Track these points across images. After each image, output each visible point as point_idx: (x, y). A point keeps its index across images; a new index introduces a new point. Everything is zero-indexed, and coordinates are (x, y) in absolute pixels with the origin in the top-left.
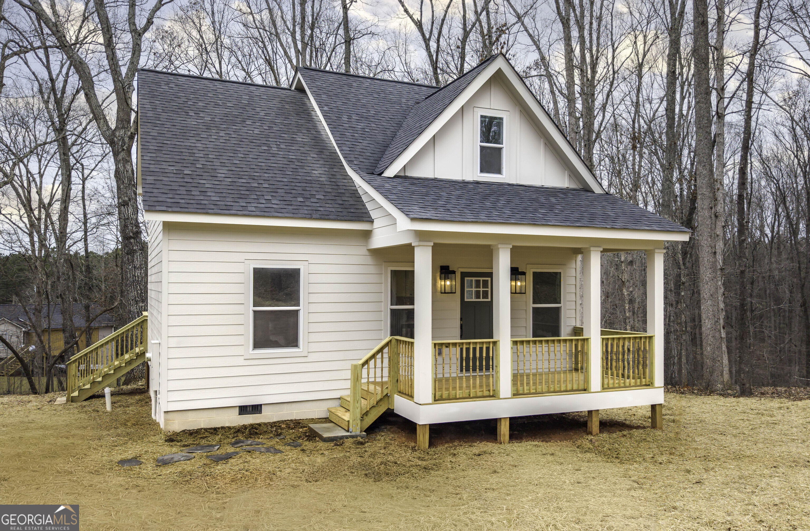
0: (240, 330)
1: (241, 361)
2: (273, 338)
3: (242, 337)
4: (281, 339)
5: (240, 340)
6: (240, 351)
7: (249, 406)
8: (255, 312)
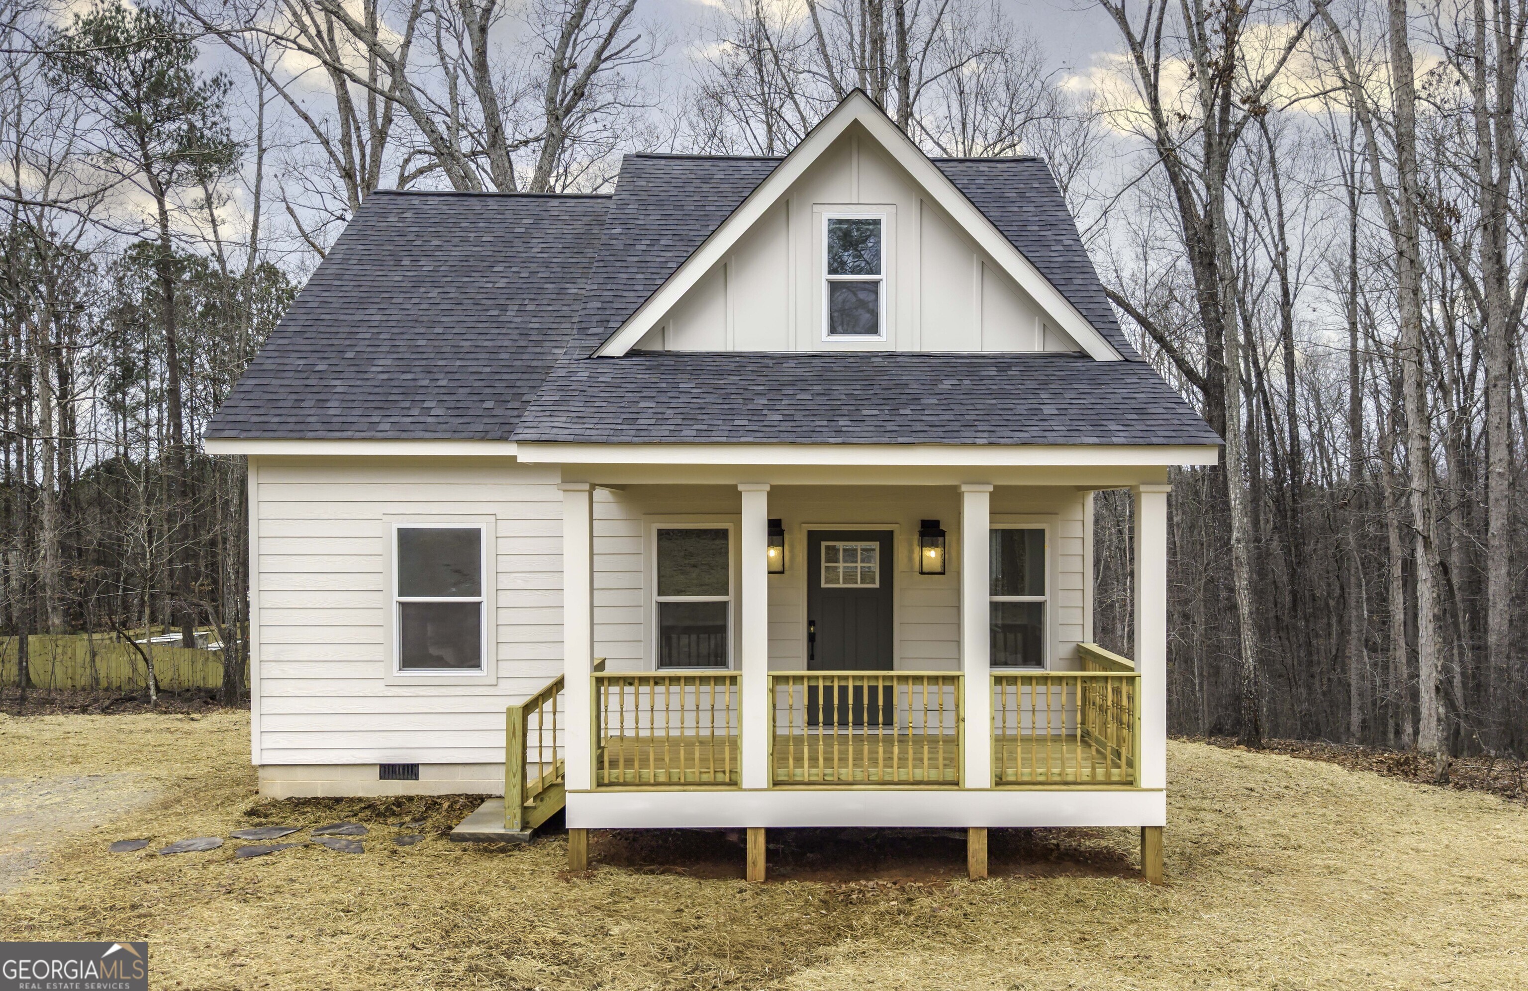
0: (377, 635)
1: (379, 688)
2: (433, 651)
3: (381, 647)
4: (447, 654)
5: (377, 653)
6: (377, 670)
7: (399, 765)
8: (403, 605)
